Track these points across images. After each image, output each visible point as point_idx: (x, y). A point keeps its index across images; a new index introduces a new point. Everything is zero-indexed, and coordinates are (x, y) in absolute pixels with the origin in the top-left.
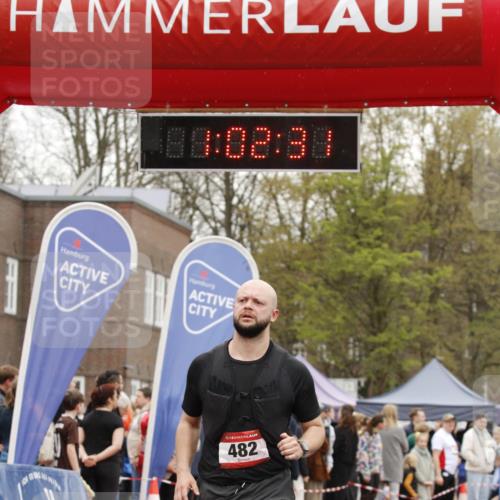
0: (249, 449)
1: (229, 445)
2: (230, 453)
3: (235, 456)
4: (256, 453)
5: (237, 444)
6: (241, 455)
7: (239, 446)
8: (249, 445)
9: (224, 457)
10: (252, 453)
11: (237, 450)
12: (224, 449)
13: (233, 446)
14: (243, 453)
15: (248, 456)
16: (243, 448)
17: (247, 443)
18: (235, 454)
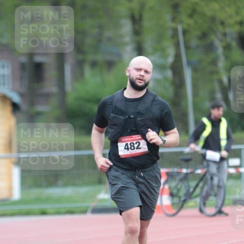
0: (136, 146)
1: (124, 144)
2: (125, 149)
3: (128, 150)
4: (140, 148)
5: (129, 143)
6: (131, 149)
7: (130, 144)
8: (136, 143)
9: (121, 151)
10: (138, 148)
11: (129, 146)
12: (121, 146)
13: (127, 144)
14: (133, 148)
15: (135, 150)
16: (132, 145)
17: (135, 142)
18: (128, 149)
